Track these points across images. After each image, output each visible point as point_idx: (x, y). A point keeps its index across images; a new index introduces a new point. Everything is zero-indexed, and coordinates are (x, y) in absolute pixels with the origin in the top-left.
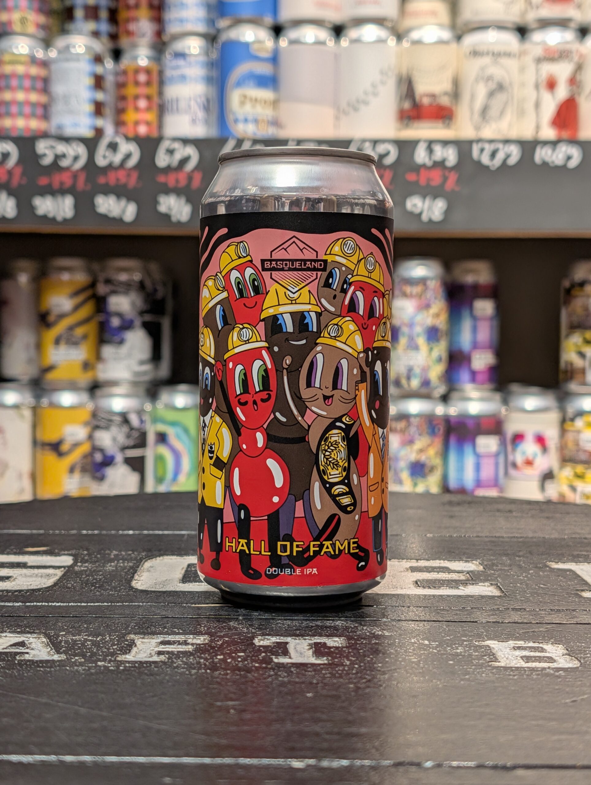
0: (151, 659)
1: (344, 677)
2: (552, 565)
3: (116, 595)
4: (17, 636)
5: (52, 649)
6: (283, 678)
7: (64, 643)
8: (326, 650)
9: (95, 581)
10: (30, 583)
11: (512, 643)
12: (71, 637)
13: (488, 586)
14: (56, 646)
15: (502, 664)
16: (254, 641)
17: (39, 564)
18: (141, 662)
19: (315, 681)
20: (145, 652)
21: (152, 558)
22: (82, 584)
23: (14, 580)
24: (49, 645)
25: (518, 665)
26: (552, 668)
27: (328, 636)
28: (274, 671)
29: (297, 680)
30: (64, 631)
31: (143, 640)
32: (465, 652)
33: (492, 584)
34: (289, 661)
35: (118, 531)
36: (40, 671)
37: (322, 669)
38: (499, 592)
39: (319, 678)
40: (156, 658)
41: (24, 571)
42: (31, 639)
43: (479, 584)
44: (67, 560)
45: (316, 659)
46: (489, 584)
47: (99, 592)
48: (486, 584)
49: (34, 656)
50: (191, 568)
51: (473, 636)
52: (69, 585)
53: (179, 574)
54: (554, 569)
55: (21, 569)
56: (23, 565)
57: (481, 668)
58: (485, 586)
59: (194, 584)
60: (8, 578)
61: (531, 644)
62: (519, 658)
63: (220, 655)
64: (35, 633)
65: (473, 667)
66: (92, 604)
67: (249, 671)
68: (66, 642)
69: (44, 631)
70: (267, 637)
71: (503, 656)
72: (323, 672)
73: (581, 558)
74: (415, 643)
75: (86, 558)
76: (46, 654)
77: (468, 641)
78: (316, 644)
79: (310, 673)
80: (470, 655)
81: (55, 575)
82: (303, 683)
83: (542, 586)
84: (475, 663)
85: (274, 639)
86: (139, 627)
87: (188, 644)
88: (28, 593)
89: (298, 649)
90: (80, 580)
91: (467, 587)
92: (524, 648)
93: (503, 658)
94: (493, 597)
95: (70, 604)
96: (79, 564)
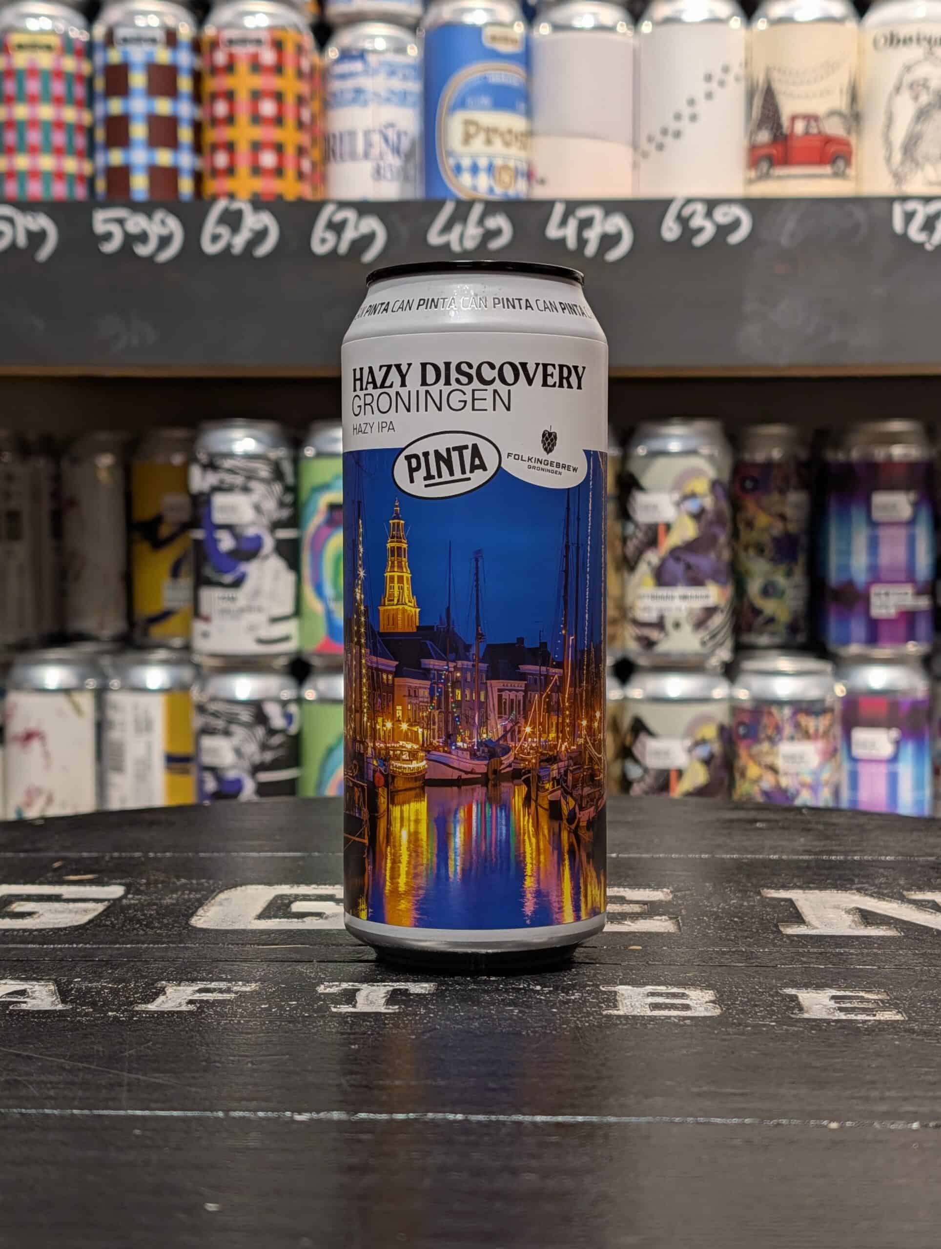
0: (178, 1009)
1: (409, 1028)
2: (767, 893)
3: (164, 934)
4: (18, 982)
5: (57, 998)
6: (330, 1028)
7: (76, 992)
8: (404, 998)
9: (143, 917)
10: (59, 920)
11: (650, 988)
12: (86, 985)
13: (666, 920)
14: (63, 994)
15: (621, 1013)
16: (317, 988)
17: (78, 896)
18: (163, 1013)
19: (369, 1033)
20: (174, 1001)
21: (232, 888)
22: (125, 921)
23: (39, 917)
24: (56, 993)
25: (642, 1014)
26: (679, 1017)
27: (414, 981)
28: (324, 1022)
29: (349, 1031)
30: (79, 978)
31: (179, 988)
32: (580, 999)
33: (671, 918)
34: (350, 1009)
35: (197, 852)
36: (32, 1022)
37: (386, 1018)
38: (676, 927)
39: (377, 1029)
40: (184, 1008)
41: (57, 905)
42: (37, 987)
43: (655, 918)
44: (116, 891)
45: (386, 1008)
46: (667, 918)
47: (144, 930)
48: (664, 917)
49: (33, 1005)
50: (276, 901)
51: (604, 980)
52: (108, 923)
53: (260, 906)
54: (767, 898)
55: (51, 903)
56: (57, 898)
57: (588, 1017)
58: (661, 920)
59: (273, 920)
60: (30, 914)
61: (675, 990)
62: (647, 1006)
63: (265, 1004)
64: (43, 980)
65: (579, 1016)
66: (129, 946)
67: (292, 1020)
68: (79, 990)
69: (54, 977)
70: (337, 983)
71: (628, 1003)
72: (386, 1022)
73: (814, 883)
74: (524, 988)
75: (142, 888)
76: (49, 1003)
77: (593, 985)
78: (395, 992)
79: (368, 1023)
80: (585, 1001)
81: (94, 910)
82: (354, 1034)
83: (736, 919)
84: (585, 1010)
85: (345, 985)
86: (178, 973)
87: (232, 991)
88: (51, 933)
89: (370, 997)
90: (125, 916)
91: (636, 922)
92: (660, 995)
93: (627, 1006)
94: (662, 934)
95: (101, 946)
96: (130, 896)
